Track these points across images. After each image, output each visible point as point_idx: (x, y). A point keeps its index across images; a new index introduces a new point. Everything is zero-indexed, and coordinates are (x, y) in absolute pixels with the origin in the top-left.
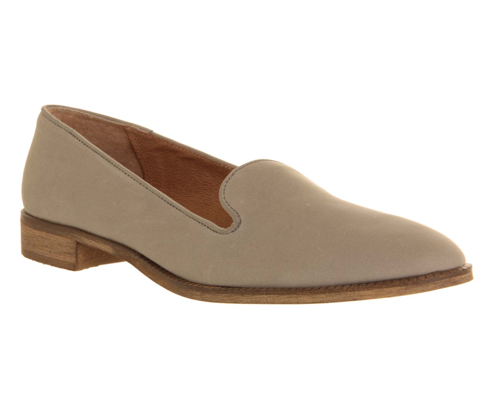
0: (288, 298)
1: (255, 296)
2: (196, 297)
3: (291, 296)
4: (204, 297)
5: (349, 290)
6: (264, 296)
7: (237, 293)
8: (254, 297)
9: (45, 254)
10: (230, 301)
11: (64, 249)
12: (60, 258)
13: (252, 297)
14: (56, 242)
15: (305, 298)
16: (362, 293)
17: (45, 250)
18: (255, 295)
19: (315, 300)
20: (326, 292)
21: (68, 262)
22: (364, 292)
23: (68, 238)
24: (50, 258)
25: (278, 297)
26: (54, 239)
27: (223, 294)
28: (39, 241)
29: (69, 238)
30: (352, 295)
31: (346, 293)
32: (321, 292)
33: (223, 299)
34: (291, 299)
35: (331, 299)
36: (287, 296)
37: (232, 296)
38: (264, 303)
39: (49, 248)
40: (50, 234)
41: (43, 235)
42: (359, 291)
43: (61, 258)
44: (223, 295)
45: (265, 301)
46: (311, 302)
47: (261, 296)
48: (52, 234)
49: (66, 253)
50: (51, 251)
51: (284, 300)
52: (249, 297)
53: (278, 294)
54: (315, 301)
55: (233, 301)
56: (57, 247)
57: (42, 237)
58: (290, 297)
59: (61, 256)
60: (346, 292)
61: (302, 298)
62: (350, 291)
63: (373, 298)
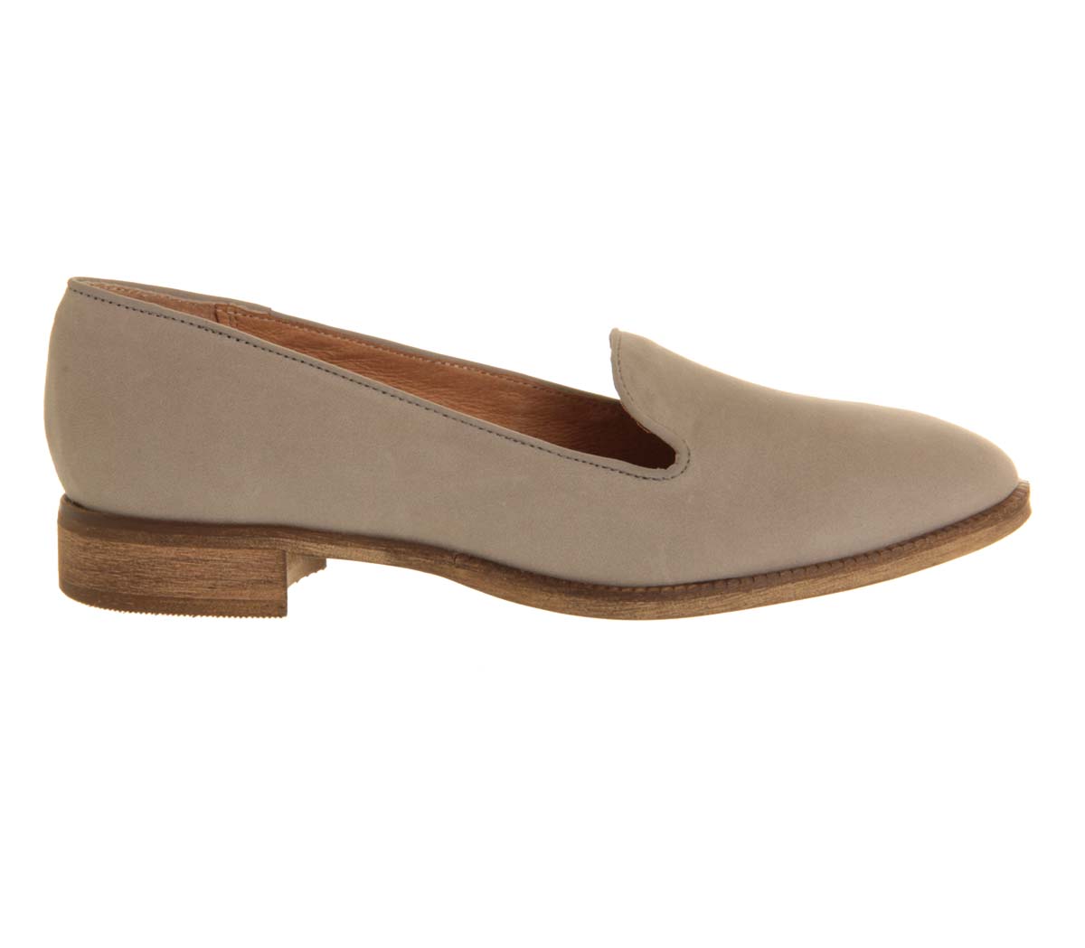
0: (830, 581)
1: (772, 589)
2: (645, 613)
3: (836, 577)
4: (664, 609)
5: (925, 547)
6: (790, 585)
7: (738, 590)
8: (771, 592)
9: (196, 595)
10: (724, 609)
11: (253, 576)
12: (241, 595)
13: (767, 592)
14: (228, 564)
15: (859, 577)
16: (943, 548)
17: (197, 586)
18: (772, 586)
19: (876, 577)
20: (891, 558)
21: (264, 601)
22: (945, 546)
23: (265, 548)
24: (211, 601)
25: (813, 582)
26: (221, 557)
27: (706, 596)
28: (176, 569)
29: (267, 549)
30: (930, 556)
31: (920, 554)
32: (884, 560)
33: (707, 608)
34: (837, 584)
35: (900, 570)
36: (829, 578)
37: (726, 598)
38: (790, 600)
39: (209, 579)
40: (210, 550)
41: (189, 555)
42: (939, 545)
43: (246, 595)
44: (707, 599)
45: (792, 596)
46: (869, 581)
47: (784, 586)
48: (215, 547)
49: (259, 582)
50: (214, 585)
51: (824, 588)
52: (762, 593)
53: (815, 578)
54: (876, 579)
55: (728, 607)
56: (233, 573)
57: (188, 559)
58: (834, 579)
59: (244, 592)
60: (921, 551)
61: (854, 578)
62: (927, 549)
63: (963, 554)
